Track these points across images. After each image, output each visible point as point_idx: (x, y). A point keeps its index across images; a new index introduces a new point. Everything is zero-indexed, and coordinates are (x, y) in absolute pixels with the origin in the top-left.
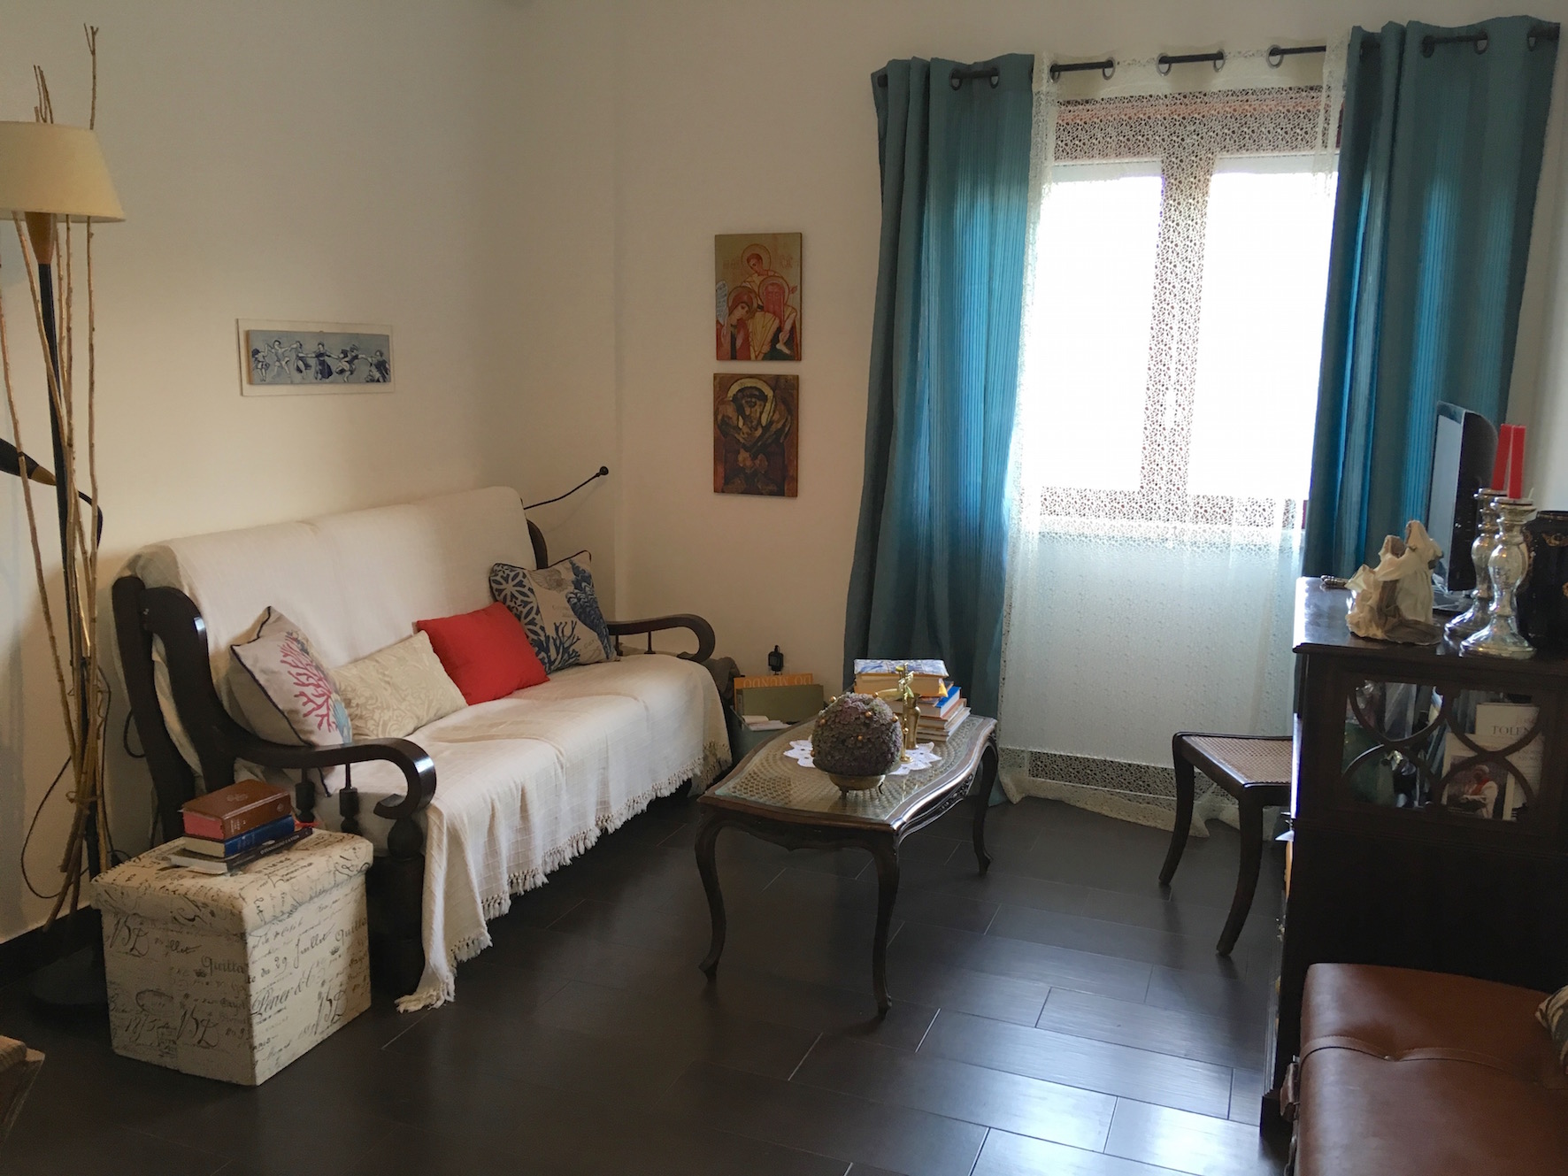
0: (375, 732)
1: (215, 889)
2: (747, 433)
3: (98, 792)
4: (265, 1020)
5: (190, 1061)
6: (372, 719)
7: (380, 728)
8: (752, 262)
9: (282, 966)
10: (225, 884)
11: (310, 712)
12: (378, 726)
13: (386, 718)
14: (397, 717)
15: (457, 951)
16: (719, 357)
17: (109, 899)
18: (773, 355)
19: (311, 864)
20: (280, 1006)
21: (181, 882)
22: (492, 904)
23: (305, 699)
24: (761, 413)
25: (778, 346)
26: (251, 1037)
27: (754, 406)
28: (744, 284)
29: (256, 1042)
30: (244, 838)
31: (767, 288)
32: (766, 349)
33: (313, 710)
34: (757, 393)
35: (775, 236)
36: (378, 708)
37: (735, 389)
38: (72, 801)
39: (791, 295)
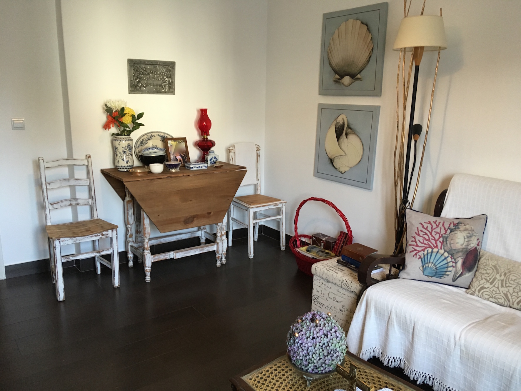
20: (320, 306)
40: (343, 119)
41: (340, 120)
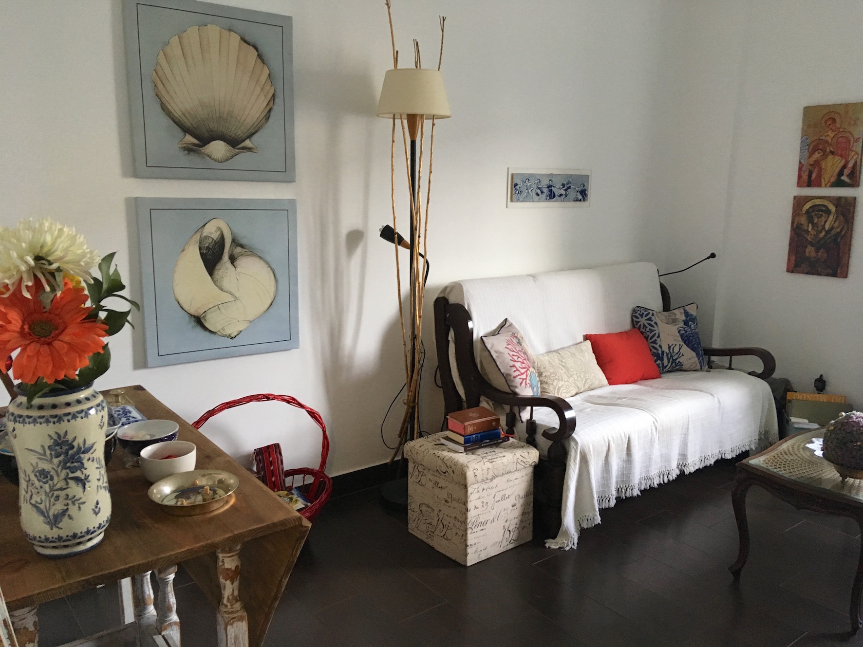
0: (553, 392)
1: (456, 459)
2: (814, 235)
3: (416, 402)
4: (474, 532)
5: (440, 545)
6: (552, 384)
7: (556, 390)
8: (829, 123)
9: (485, 507)
10: (462, 458)
11: (517, 376)
12: (555, 389)
13: (560, 385)
14: (566, 386)
15: (581, 522)
16: (800, 184)
17: (411, 454)
18: (839, 183)
19: (504, 456)
20: (482, 527)
21: (442, 452)
22: (604, 500)
23: (515, 369)
24: (826, 222)
25: (842, 178)
26: (466, 540)
27: (821, 217)
28: (821, 138)
29: (469, 543)
30: (474, 436)
31: (837, 139)
32: (833, 180)
33: (519, 375)
34: (824, 209)
35: (847, 105)
36: (556, 379)
37: (807, 206)
38: (405, 404)
39: (855, 144)
40: (219, 229)
41: (211, 231)
